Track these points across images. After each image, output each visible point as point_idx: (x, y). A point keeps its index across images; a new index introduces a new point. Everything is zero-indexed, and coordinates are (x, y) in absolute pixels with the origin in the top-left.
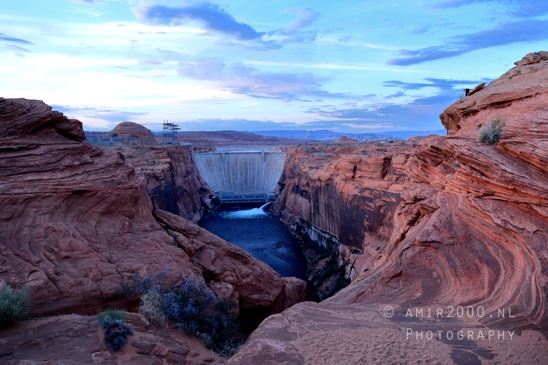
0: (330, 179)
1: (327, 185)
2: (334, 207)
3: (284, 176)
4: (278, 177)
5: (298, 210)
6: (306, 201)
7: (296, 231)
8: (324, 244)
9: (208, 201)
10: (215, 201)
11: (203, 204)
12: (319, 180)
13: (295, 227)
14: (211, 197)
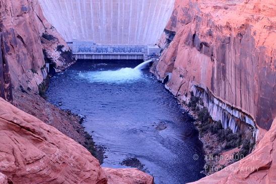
0: (245, 26)
1: (241, 35)
2: (249, 70)
3: (173, 19)
4: (164, 21)
5: (194, 73)
6: (207, 59)
7: (190, 105)
8: (233, 127)
9: (55, 55)
10: (67, 56)
11: (48, 60)
12: (228, 27)
13: (187, 100)
14: (60, 48)
